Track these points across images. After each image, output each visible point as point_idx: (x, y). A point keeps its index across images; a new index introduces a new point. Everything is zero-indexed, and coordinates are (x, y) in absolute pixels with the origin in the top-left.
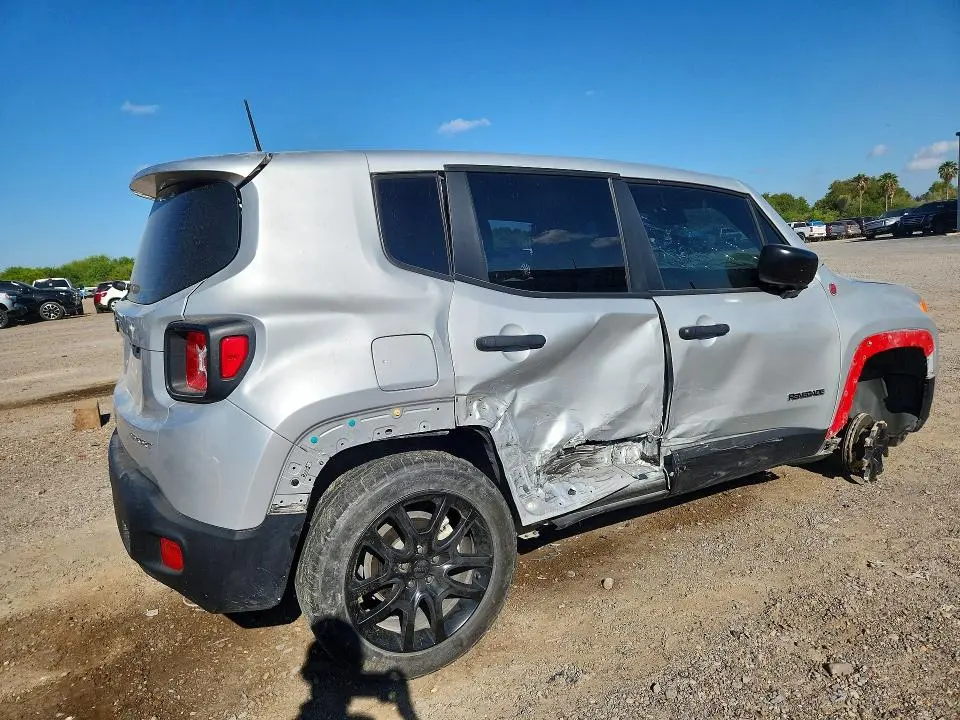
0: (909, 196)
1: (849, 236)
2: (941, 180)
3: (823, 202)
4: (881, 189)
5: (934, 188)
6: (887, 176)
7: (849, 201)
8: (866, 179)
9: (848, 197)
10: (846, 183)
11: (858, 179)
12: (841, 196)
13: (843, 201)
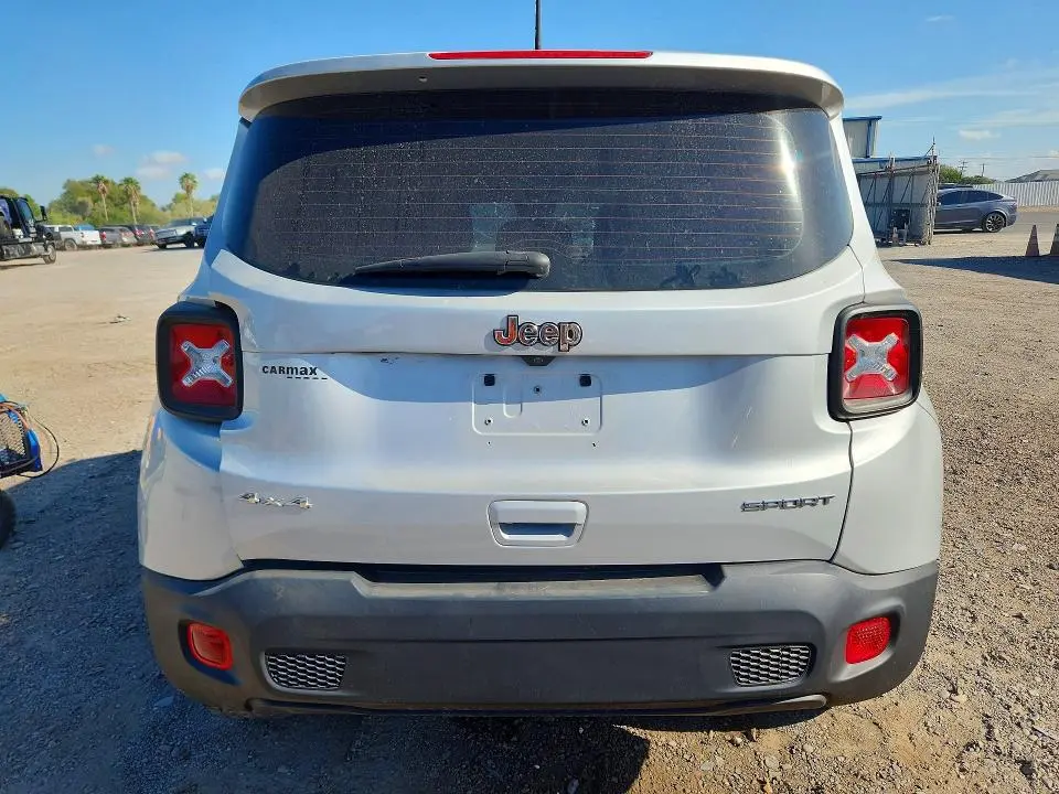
0: (153, 205)
1: (125, 245)
2: (183, 192)
3: (59, 202)
4: (125, 194)
5: (177, 199)
6: (128, 181)
7: (91, 203)
8: (106, 182)
9: (88, 200)
10: (82, 184)
11: (97, 180)
12: (80, 199)
13: (83, 204)
